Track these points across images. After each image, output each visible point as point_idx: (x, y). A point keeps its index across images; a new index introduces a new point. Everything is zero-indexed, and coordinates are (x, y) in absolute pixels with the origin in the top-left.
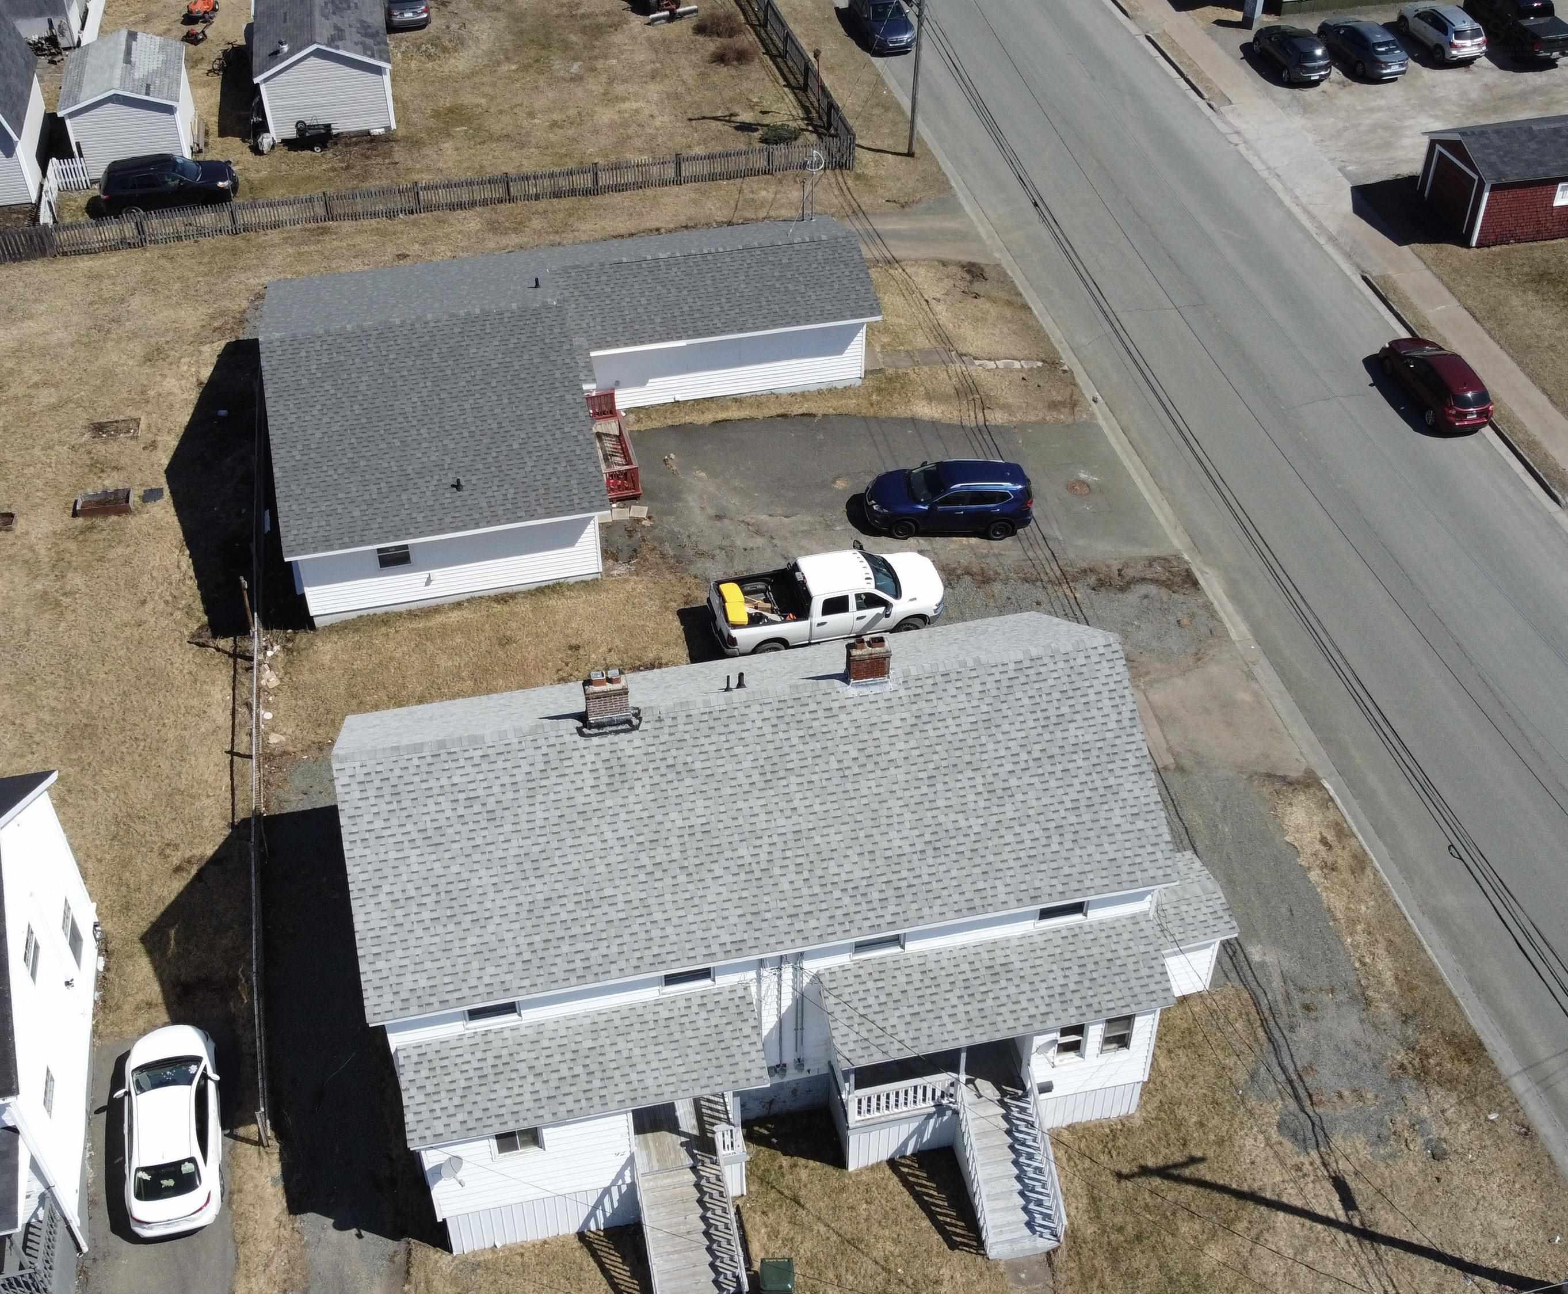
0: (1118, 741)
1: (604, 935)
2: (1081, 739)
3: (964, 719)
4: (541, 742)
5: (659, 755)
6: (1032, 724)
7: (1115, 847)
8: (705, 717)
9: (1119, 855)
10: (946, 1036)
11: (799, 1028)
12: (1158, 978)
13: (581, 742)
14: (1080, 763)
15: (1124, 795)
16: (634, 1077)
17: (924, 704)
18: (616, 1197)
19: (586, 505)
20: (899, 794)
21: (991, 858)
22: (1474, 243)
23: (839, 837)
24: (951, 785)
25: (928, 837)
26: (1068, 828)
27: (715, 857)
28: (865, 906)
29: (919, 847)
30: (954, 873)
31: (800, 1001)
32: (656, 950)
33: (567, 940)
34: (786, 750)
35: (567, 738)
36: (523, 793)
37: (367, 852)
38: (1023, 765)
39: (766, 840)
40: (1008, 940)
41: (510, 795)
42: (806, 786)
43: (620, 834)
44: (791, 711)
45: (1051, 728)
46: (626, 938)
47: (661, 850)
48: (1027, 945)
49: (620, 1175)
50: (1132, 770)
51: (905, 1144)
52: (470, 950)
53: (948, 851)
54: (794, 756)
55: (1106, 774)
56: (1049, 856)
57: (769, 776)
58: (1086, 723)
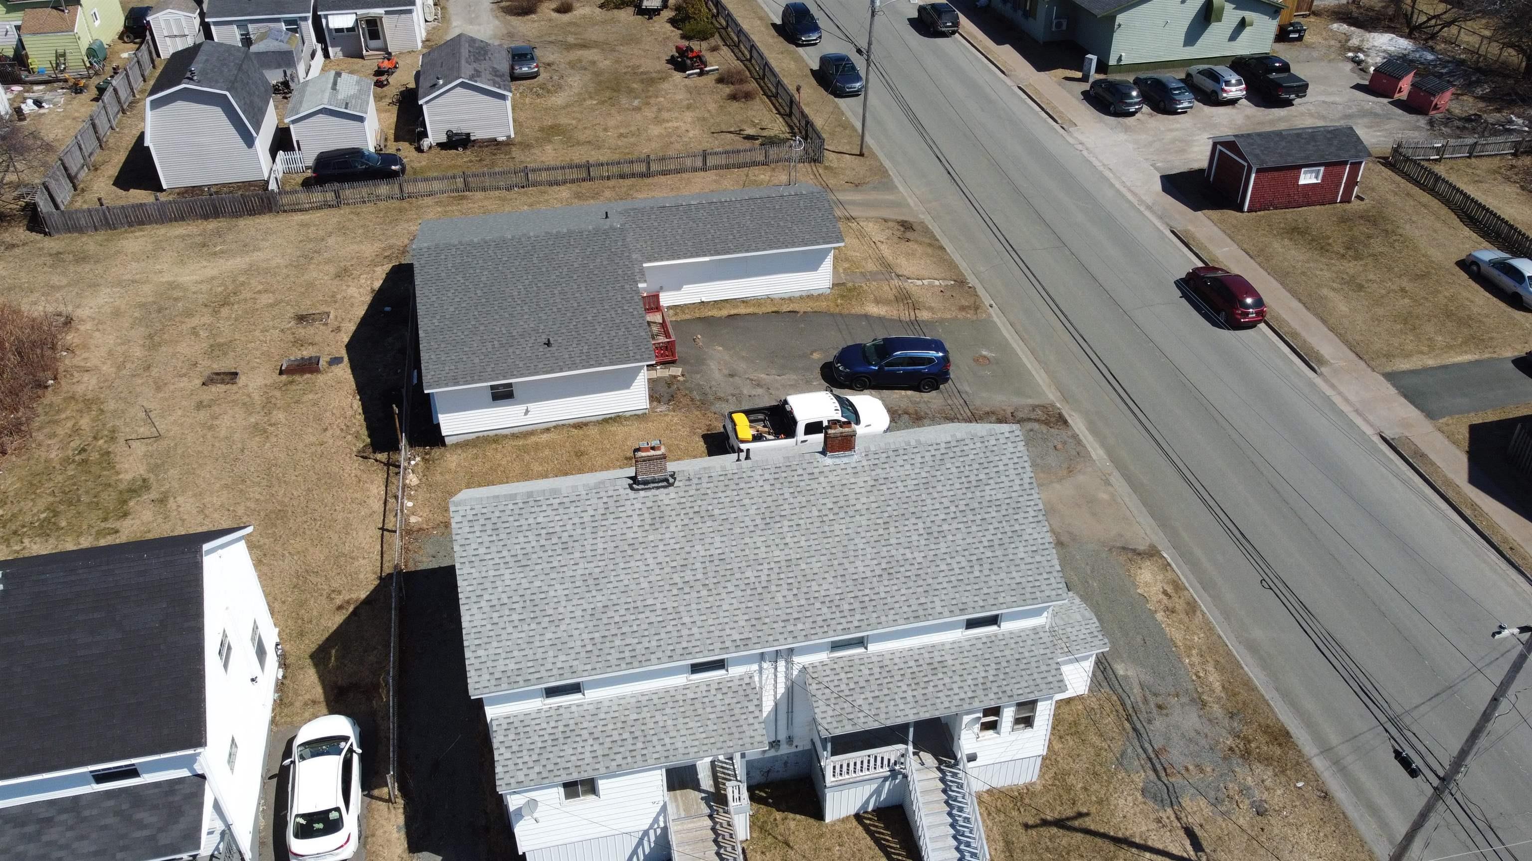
0: (1020, 499)
1: (646, 633)
2: (994, 498)
3: (909, 482)
4: (602, 494)
5: (688, 505)
6: (958, 486)
7: (1020, 574)
8: (722, 478)
9: (1023, 580)
10: (899, 713)
11: (790, 711)
12: (1054, 672)
13: (632, 494)
14: (994, 514)
15: (1026, 537)
16: (667, 741)
17: (879, 471)
18: (653, 838)
19: (638, 357)
20: (863, 534)
21: (930, 581)
22: (1246, 209)
23: (819, 564)
24: (900, 529)
25: (884, 566)
26: (985, 560)
27: (728, 578)
28: (838, 615)
29: (878, 572)
30: (903, 591)
31: (790, 691)
32: (685, 645)
33: (619, 637)
34: (781, 502)
35: (622, 491)
36: (588, 530)
37: (473, 570)
38: (952, 515)
39: (766, 566)
40: (943, 644)
41: (579, 531)
42: (795, 528)
43: (659, 560)
44: (784, 475)
45: (973, 489)
46: (663, 635)
47: (689, 572)
48: (957, 648)
49: (656, 820)
50: (1031, 520)
51: (867, 802)
52: (547, 643)
53: (899, 575)
54: (786, 506)
55: (1012, 522)
56: (972, 580)
57: (768, 520)
58: (997, 486)
